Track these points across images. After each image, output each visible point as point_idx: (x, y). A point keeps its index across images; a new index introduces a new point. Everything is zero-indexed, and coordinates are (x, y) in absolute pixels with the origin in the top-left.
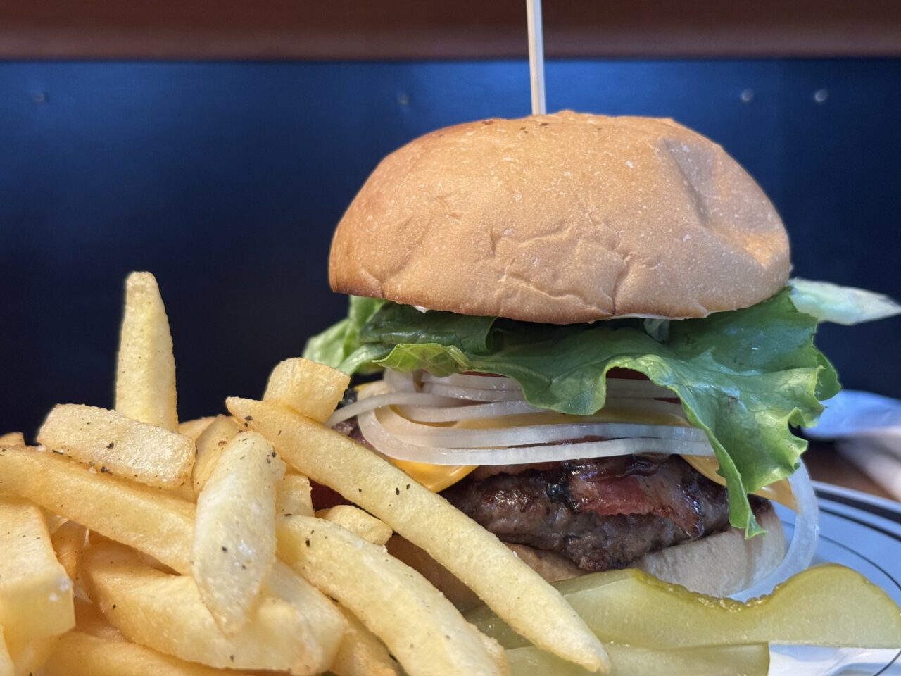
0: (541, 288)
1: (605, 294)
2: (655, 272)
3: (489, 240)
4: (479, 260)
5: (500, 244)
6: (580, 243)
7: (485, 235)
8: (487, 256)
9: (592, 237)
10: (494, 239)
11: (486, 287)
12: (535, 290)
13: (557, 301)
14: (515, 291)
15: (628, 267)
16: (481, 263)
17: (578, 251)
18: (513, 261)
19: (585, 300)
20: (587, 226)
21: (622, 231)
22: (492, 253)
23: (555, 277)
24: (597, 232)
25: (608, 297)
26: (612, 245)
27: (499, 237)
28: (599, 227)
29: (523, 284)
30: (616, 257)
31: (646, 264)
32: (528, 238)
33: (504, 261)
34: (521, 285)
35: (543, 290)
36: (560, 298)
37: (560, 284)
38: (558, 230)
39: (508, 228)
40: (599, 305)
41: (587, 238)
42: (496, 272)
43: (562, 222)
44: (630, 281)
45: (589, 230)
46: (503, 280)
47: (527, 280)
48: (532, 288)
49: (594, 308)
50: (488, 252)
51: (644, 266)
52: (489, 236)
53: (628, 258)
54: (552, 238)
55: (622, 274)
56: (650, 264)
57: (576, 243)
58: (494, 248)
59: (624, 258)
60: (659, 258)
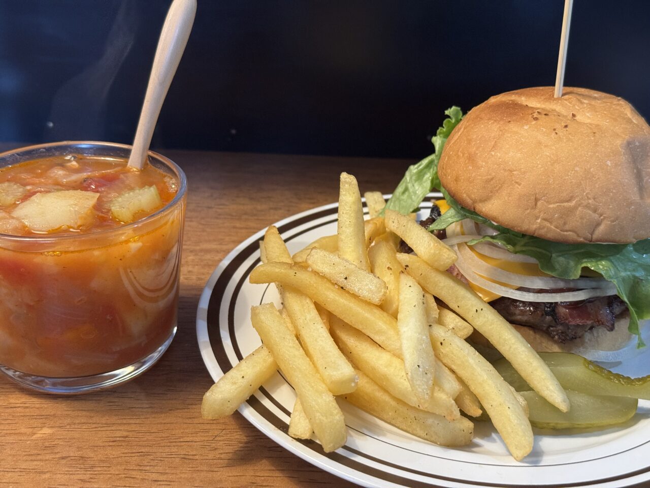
0: (557, 227)
1: (588, 234)
2: (614, 225)
3: (534, 200)
4: (528, 209)
5: (539, 203)
6: (580, 208)
7: (532, 198)
8: (532, 208)
9: (586, 206)
10: (536, 200)
11: (530, 222)
12: (554, 228)
13: (564, 235)
14: (544, 227)
15: (601, 222)
16: (528, 211)
17: (578, 213)
18: (545, 213)
19: (578, 235)
20: (584, 200)
21: (601, 204)
22: (534, 207)
23: (565, 224)
24: (589, 203)
25: (590, 235)
26: (595, 211)
27: (539, 200)
28: (590, 201)
29: (548, 225)
30: (596, 216)
31: (611, 221)
32: (554, 203)
33: (540, 212)
34: (547, 225)
35: (558, 229)
36: (565, 233)
37: (567, 227)
38: (569, 201)
39: (544, 196)
40: (584, 238)
41: (583, 206)
42: (536, 216)
43: (572, 197)
44: (602, 228)
45: (585, 203)
46: (539, 221)
47: (551, 223)
48: (552, 227)
49: (582, 239)
50: (533, 206)
51: (609, 222)
52: (534, 198)
53: (602, 217)
54: (566, 204)
55: (598, 224)
56: (613, 221)
57: (577, 208)
58: (536, 204)
59: (600, 217)
60: (617, 219)
